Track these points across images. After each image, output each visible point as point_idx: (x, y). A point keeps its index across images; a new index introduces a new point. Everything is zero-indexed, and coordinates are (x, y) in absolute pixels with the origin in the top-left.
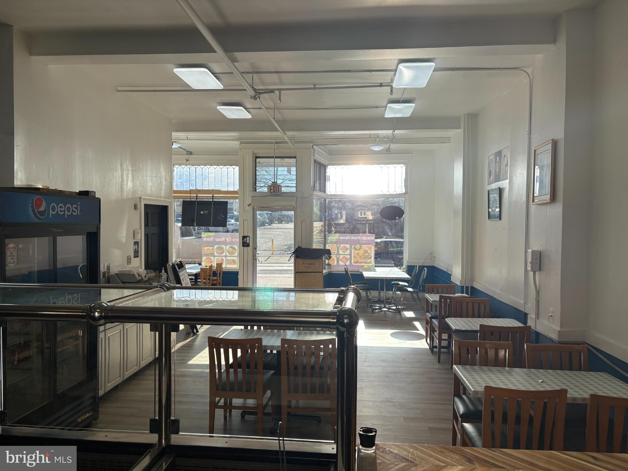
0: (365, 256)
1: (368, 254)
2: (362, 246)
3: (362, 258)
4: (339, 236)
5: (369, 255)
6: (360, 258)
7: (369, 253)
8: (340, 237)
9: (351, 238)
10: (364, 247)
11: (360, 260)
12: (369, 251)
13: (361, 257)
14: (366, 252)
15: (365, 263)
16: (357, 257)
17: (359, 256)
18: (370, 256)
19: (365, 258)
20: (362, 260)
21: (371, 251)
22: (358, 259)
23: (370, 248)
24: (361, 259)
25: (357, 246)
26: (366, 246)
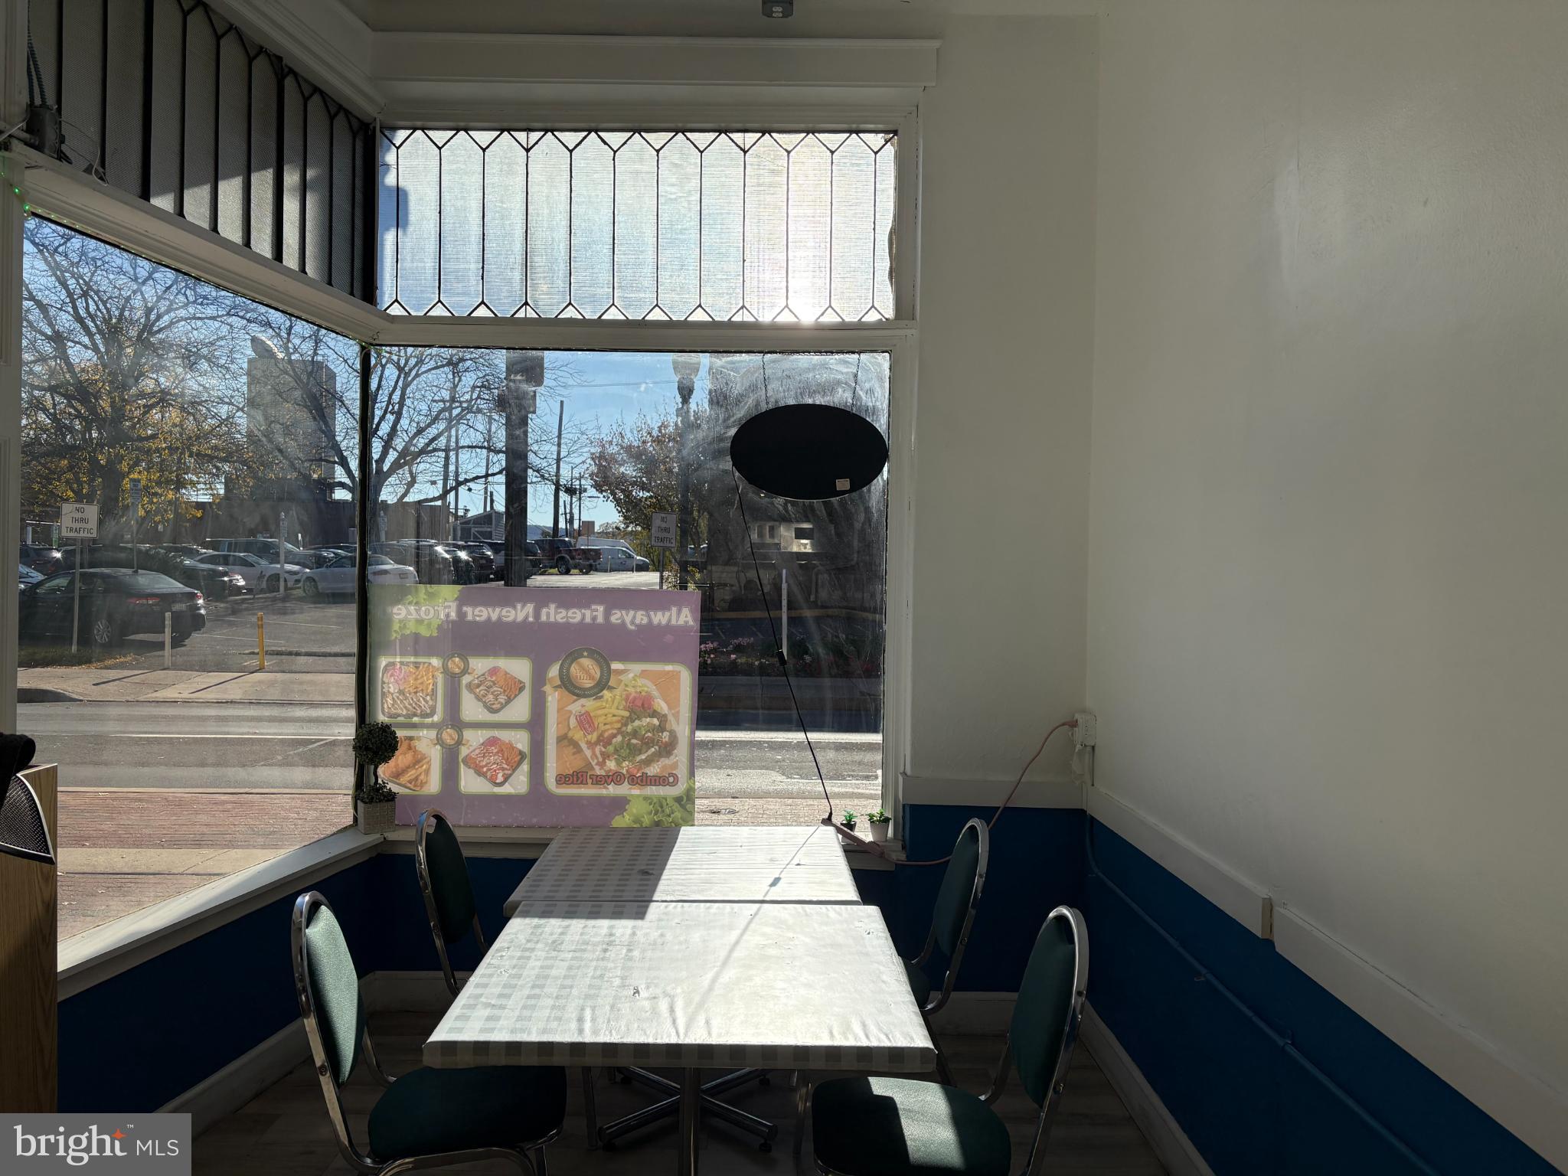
0: (635, 733)
1: (656, 721)
2: (616, 666)
3: (611, 749)
4: (462, 601)
5: (661, 728)
6: (598, 749)
7: (663, 718)
8: (468, 610)
9: (544, 618)
10: (631, 675)
11: (602, 764)
12: (661, 705)
13: (607, 742)
14: (640, 707)
15: (634, 780)
16: (584, 746)
17: (594, 737)
18: (665, 737)
19: (634, 751)
20: (611, 765)
21: (673, 704)
22: (588, 753)
23: (667, 684)
24: (606, 756)
25: (582, 668)
26: (636, 668)
